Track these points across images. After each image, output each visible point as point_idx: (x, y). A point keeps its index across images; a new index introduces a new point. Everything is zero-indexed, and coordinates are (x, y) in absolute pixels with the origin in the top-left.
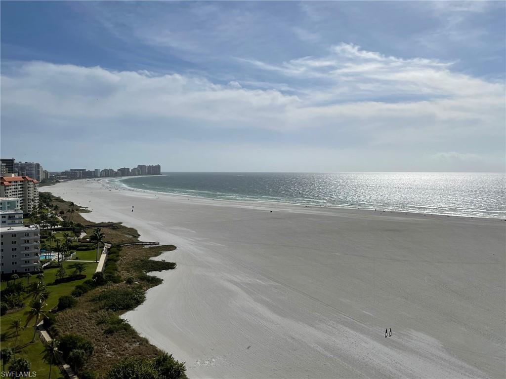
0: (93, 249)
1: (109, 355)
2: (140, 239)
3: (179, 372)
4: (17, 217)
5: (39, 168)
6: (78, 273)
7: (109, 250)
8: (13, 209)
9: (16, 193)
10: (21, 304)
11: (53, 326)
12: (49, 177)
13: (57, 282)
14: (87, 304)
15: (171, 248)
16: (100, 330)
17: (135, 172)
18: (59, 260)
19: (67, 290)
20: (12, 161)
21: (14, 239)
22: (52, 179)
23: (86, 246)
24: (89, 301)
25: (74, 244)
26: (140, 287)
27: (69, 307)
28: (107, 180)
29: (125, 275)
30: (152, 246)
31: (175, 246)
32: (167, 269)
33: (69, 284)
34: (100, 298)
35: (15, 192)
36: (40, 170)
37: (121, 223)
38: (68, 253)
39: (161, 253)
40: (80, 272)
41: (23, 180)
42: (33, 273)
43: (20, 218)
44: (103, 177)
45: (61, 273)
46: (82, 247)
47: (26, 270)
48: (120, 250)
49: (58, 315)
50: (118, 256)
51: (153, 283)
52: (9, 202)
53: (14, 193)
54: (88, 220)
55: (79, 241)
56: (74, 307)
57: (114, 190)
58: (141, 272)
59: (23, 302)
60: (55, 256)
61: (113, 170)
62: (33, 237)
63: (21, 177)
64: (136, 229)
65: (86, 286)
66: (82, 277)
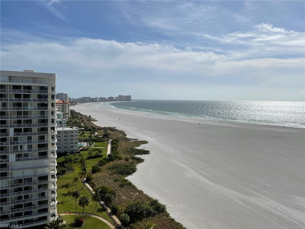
0: (103, 141)
1: (124, 198)
2: (128, 137)
3: (164, 209)
4: (63, 122)
5: (66, 96)
6: (99, 154)
7: (112, 142)
8: (60, 118)
9: (59, 110)
10: (72, 169)
11: (92, 181)
12: (71, 101)
13: (89, 158)
14: (106, 170)
15: (145, 142)
16: (117, 185)
17: (117, 99)
18: (87, 146)
19: (94, 162)
21: (66, 134)
22: (74, 102)
23: (100, 139)
24: (108, 169)
25: (93, 138)
26: (132, 163)
27: (98, 171)
28: (102, 103)
29: (124, 156)
30: (134, 141)
31: (147, 141)
32: (145, 154)
33: (95, 159)
34: (114, 168)
36: (67, 97)
37: (115, 128)
38: (91, 143)
39: (140, 145)
40: (100, 153)
41: (63, 102)
42: (77, 153)
43: (65, 123)
44: (99, 102)
45: (90, 153)
46: (97, 140)
47: (71, 151)
48: (118, 143)
49: (93, 176)
50: (117, 145)
51: (139, 161)
52: (57, 115)
54: (97, 125)
55: (95, 137)
56: (100, 171)
57: (107, 109)
58: (131, 155)
59: (73, 168)
60: (85, 144)
61: (105, 98)
62: (75, 133)
63: (62, 101)
64: (124, 131)
65: (104, 161)
66: (101, 156)
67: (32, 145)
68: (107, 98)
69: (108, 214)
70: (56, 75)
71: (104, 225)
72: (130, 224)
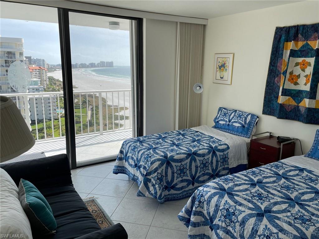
2: (108, 103)
4: (40, 89)
6: (78, 120)
7: (92, 108)
8: (37, 85)
10: (51, 135)
12: (50, 68)
17: (98, 65)
20: (30, 57)
22: (52, 68)
23: (79, 106)
28: (83, 70)
30: (115, 107)
31: (128, 107)
35: (35, 75)
36: (45, 63)
39: (120, 111)
41: (39, 69)
42: (55, 119)
43: (42, 90)
44: (80, 68)
46: (77, 107)
47: (50, 118)
48: (98, 109)
52: (34, 81)
53: (35, 76)
57: (88, 76)
58: (111, 120)
61: (86, 64)
62: (52, 100)
63: (38, 67)
64: (105, 98)
70: (23, 39)
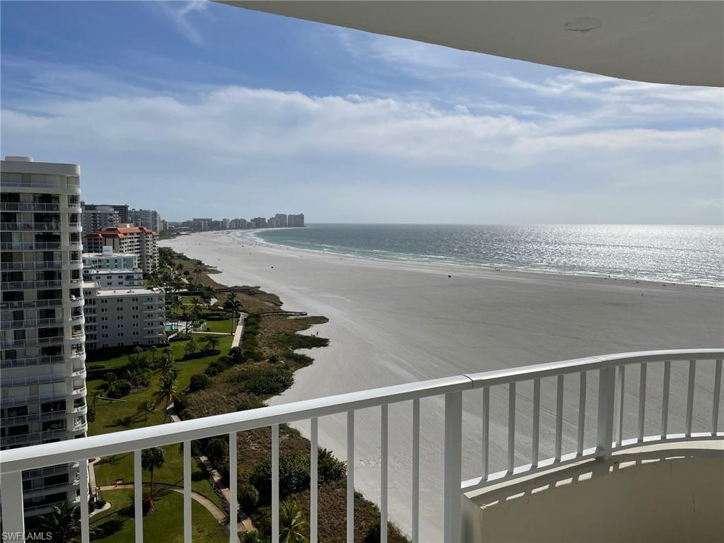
0: (227, 319)
1: (253, 448)
2: (283, 308)
3: (340, 472)
4: (136, 277)
5: (156, 217)
6: (211, 348)
7: (246, 320)
8: (131, 267)
9: (132, 248)
10: (145, 383)
11: (186, 410)
12: (168, 229)
13: (186, 358)
14: (223, 385)
15: (322, 320)
17: (272, 223)
18: (187, 331)
19: (199, 367)
20: (125, 207)
21: (135, 304)
22: (171, 231)
23: (219, 315)
24: (227, 382)
25: (204, 312)
26: (287, 368)
27: (203, 388)
28: (238, 232)
29: (267, 352)
30: (298, 317)
31: (327, 317)
32: (318, 346)
33: (200, 361)
34: (242, 378)
35: (130, 246)
36: (158, 219)
37: (259, 287)
38: (197, 323)
39: (310, 326)
40: (214, 346)
41: (140, 231)
42: (159, 346)
43: (139, 279)
44: (232, 229)
45: (191, 347)
46: (213, 316)
47: (149, 342)
48: (259, 321)
49: (191, 397)
50: (258, 328)
51: (302, 363)
52: (125, 259)
53: (130, 248)
54: (218, 283)
55: (209, 309)
56: (209, 388)
57: (247, 246)
58: (287, 349)
59: (149, 380)
60: (182, 326)
61: (245, 221)
62: (157, 302)
63: (137, 228)
64: (278, 295)
65: (221, 363)
66: (216, 353)
67: (25, 330)
68: (249, 220)
69: (212, 485)
70: (79, 167)
71: (200, 510)
72: (260, 508)
